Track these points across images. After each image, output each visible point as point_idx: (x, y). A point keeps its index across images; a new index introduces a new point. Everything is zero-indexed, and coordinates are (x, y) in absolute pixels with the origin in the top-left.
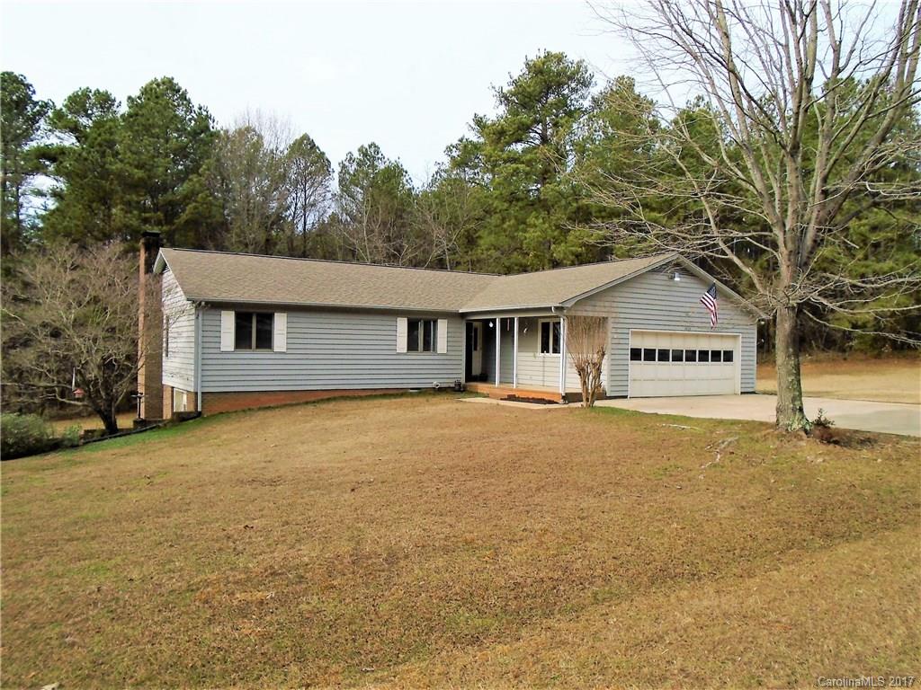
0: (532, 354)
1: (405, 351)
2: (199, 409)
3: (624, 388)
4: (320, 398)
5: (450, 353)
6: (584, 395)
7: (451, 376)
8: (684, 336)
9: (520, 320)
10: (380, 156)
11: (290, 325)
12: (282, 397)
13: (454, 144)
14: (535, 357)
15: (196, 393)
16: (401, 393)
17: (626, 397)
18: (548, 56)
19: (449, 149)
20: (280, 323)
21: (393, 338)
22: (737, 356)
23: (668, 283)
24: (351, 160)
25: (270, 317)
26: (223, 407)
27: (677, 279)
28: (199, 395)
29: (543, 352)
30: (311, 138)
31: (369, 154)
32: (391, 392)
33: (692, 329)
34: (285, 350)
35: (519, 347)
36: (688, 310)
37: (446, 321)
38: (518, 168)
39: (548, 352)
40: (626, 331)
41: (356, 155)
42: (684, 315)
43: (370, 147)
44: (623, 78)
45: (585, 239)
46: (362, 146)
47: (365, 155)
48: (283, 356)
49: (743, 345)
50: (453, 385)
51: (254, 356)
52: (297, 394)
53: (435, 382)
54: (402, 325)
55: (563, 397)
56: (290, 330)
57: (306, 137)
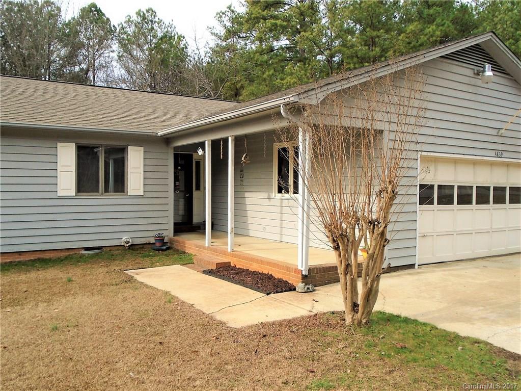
0: (265, 195)
1: (73, 192)
3: (410, 252)
5: (148, 195)
6: (341, 270)
7: (150, 227)
8: (492, 164)
9: (238, 140)
10: (156, 19)
13: (223, 11)
14: (269, 198)
17: (412, 266)
19: (220, 15)
21: (52, 173)
24: (129, 21)
29: (280, 191)
30: (98, 7)
31: (146, 18)
32: (49, 255)
33: (505, 154)
36: (498, 125)
37: (142, 149)
38: (276, 24)
39: (287, 191)
40: (414, 155)
41: (135, 18)
42: (494, 132)
43: (148, 11)
46: (140, 11)
47: (144, 18)
50: (152, 241)
53: (125, 238)
54: (67, 155)
55: (305, 278)
57: (94, 5)
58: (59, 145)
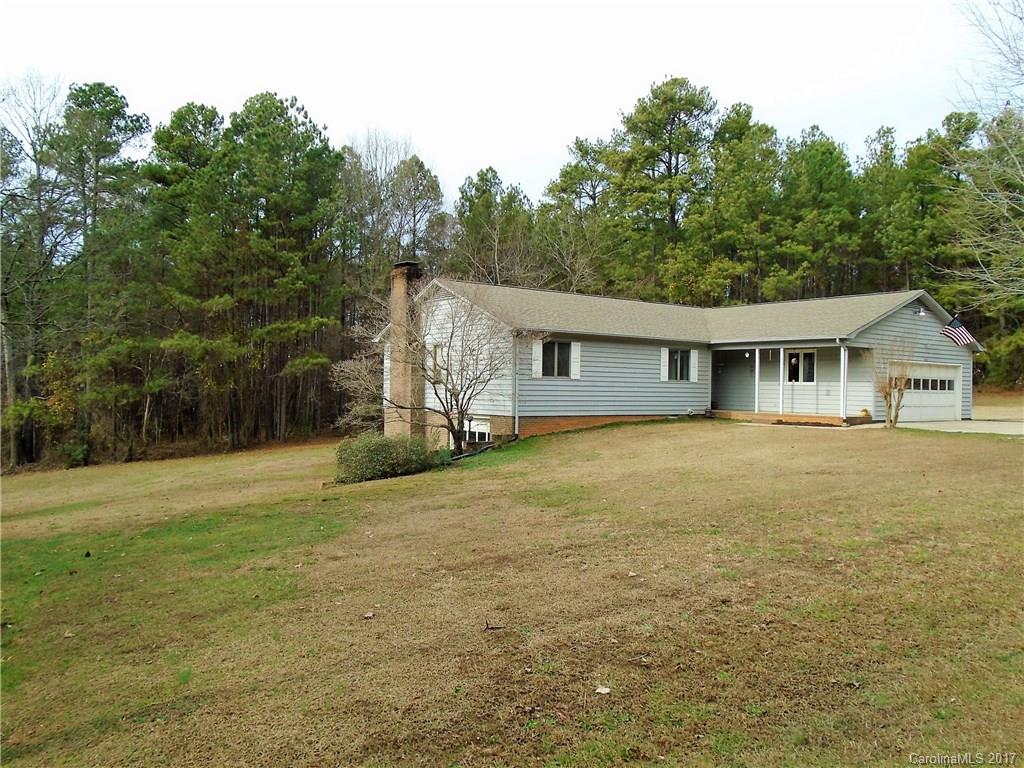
1: (667, 379)
2: (517, 432)
4: (603, 423)
5: (700, 382)
7: (700, 404)
8: (921, 365)
11: (584, 354)
12: (576, 422)
15: (514, 418)
16: (664, 419)
18: (675, 81)
20: (576, 350)
21: (658, 367)
22: (958, 386)
23: (913, 317)
25: (568, 345)
26: (534, 431)
27: (922, 314)
28: (517, 419)
29: (790, 380)
32: (657, 418)
33: (929, 360)
34: (579, 378)
35: (760, 376)
36: (925, 342)
37: (698, 351)
39: (797, 380)
40: (885, 361)
41: (476, 180)
42: (923, 346)
44: (740, 105)
45: (731, 271)
48: (579, 384)
49: (962, 376)
50: (703, 413)
51: (556, 382)
52: (587, 419)
53: (690, 410)
54: (665, 353)
55: (845, 421)
56: (584, 359)
57: (415, 158)
58: (662, 349)
